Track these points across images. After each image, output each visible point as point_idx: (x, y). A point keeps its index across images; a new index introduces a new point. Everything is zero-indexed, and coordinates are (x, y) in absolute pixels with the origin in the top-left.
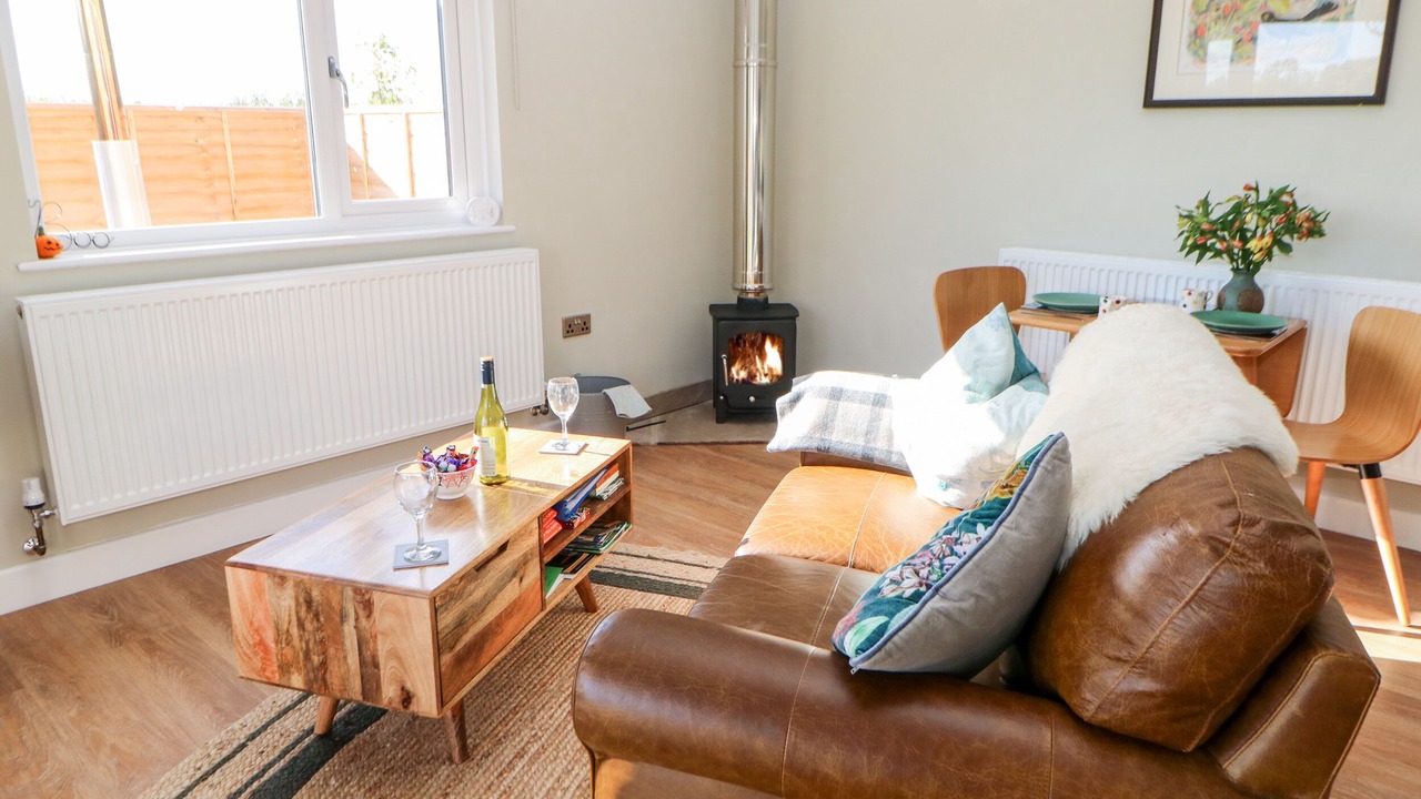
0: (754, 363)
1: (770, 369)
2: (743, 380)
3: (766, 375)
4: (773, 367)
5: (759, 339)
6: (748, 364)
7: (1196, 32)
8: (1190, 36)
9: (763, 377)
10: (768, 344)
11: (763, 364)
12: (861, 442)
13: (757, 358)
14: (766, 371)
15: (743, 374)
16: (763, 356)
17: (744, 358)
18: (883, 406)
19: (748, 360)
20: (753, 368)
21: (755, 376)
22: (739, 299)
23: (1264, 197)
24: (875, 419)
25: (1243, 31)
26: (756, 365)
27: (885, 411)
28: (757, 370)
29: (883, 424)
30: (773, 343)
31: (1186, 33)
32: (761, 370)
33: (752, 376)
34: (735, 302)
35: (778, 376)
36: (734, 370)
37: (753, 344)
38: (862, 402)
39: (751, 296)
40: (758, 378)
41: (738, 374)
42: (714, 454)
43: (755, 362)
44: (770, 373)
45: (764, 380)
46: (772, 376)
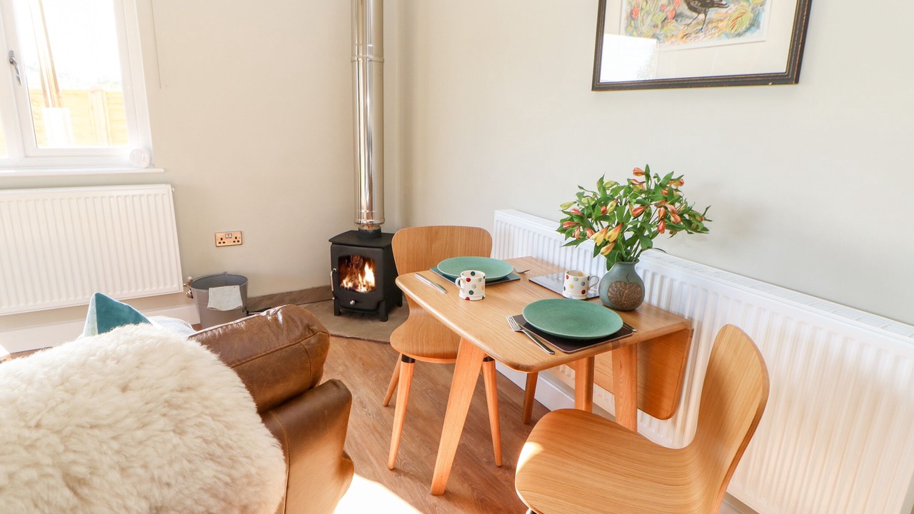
0: (357, 278)
1: (367, 282)
2: (350, 288)
3: (364, 286)
4: (369, 280)
5: (361, 264)
6: (353, 277)
7: (631, 13)
8: (627, 18)
9: (362, 287)
10: (367, 267)
11: (363, 279)
13: (359, 275)
14: (365, 284)
15: (350, 285)
16: (363, 274)
17: (351, 275)
19: (353, 276)
20: (356, 281)
21: (358, 286)
23: (653, 184)
25: (668, 8)
26: (358, 279)
28: (359, 282)
30: (370, 266)
31: (624, 15)
32: (361, 283)
33: (355, 286)
35: (372, 287)
36: (344, 282)
37: (357, 266)
40: (359, 288)
41: (347, 284)
44: (367, 285)
45: (362, 289)
46: (368, 287)
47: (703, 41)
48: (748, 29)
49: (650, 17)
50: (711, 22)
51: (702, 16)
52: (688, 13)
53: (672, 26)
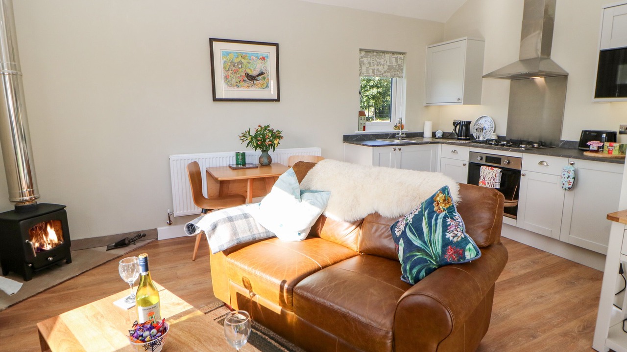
1: (51, 241)
2: (38, 248)
3: (49, 244)
4: (52, 239)
5: (44, 226)
6: (39, 238)
7: (226, 77)
10: (49, 228)
11: (47, 238)
12: (249, 234)
13: (44, 235)
14: (49, 242)
15: (37, 245)
16: (46, 234)
17: (37, 236)
18: (248, 217)
19: (39, 237)
20: (42, 241)
21: (44, 245)
22: (16, 207)
24: (249, 224)
25: (241, 78)
26: (43, 239)
27: (251, 219)
28: (44, 242)
29: (253, 224)
30: (51, 227)
31: (223, 77)
32: (46, 242)
33: (42, 245)
34: (14, 209)
35: (55, 244)
37: (41, 228)
38: (241, 219)
39: (27, 204)
40: (45, 246)
41: (34, 245)
42: (50, 295)
43: (43, 238)
44: (51, 243)
45: (48, 247)
46: (53, 244)
47: (253, 89)
48: (266, 88)
49: (234, 79)
50: (255, 84)
51: (252, 82)
52: (248, 80)
53: (243, 83)
